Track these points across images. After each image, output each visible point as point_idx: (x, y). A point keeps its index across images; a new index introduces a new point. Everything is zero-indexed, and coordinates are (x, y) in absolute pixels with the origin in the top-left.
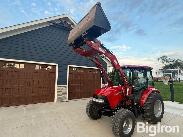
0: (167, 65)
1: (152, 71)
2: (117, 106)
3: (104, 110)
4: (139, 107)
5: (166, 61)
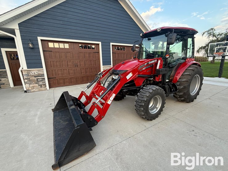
0: (212, 40)
1: (195, 37)
2: (143, 83)
3: (126, 89)
4: (171, 84)
5: (212, 36)
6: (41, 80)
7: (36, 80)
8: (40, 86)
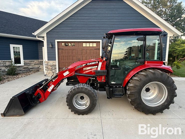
6: (54, 68)
7: (51, 68)
8: (53, 73)
